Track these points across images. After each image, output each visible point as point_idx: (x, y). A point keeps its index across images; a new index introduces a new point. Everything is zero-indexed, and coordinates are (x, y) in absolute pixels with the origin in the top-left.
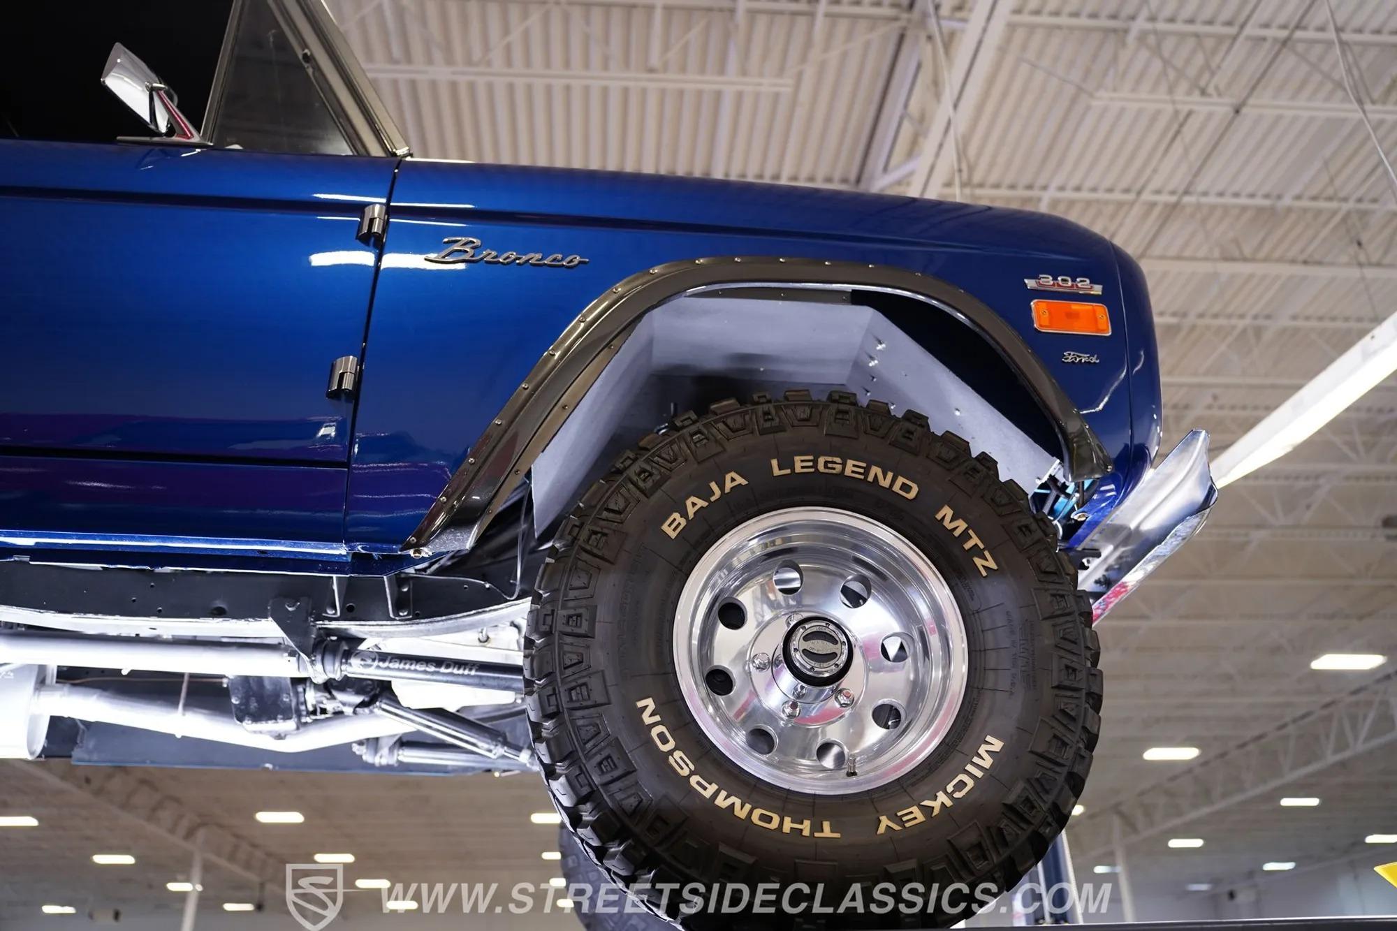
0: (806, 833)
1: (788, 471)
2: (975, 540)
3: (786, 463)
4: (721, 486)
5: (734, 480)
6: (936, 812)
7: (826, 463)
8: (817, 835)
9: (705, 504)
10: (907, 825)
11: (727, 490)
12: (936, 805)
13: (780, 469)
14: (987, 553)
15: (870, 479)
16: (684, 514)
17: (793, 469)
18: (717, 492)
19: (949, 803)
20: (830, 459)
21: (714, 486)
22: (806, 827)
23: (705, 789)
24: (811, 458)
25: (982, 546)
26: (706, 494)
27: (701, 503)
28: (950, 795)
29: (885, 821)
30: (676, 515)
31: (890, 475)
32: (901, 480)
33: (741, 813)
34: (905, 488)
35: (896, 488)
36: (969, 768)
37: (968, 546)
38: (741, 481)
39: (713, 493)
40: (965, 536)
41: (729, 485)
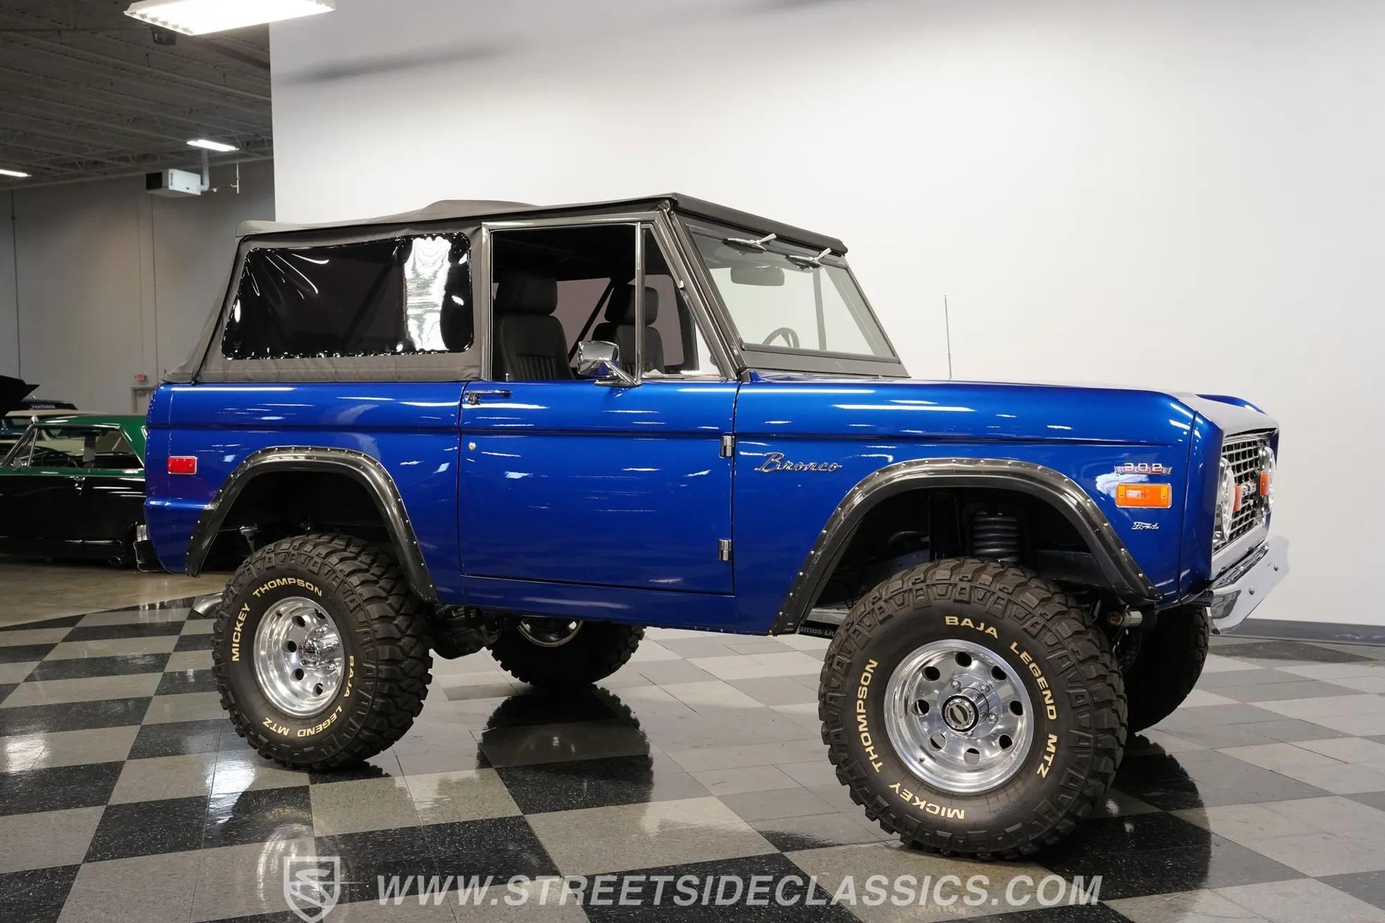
0: (871, 758)
1: (1018, 653)
2: (1050, 759)
3: (1020, 649)
4: (986, 628)
5: (992, 631)
6: (914, 804)
7: (1034, 668)
8: (873, 763)
9: (972, 627)
10: (901, 795)
11: (986, 632)
12: (918, 803)
13: (1015, 648)
14: (1048, 769)
15: (1044, 693)
16: (960, 621)
17: (1020, 654)
18: (982, 628)
19: (922, 807)
20: (1037, 669)
21: (982, 625)
22: (874, 757)
23: (860, 708)
24: (1031, 660)
25: (1049, 764)
26: (977, 624)
27: (971, 624)
28: (926, 806)
29: (897, 786)
30: (956, 619)
31: (1052, 701)
32: (1053, 708)
33: (861, 728)
34: (1051, 712)
35: (1049, 708)
36: (944, 809)
37: (1046, 758)
38: (995, 634)
39: (979, 627)
40: (1049, 754)
41: (988, 631)
